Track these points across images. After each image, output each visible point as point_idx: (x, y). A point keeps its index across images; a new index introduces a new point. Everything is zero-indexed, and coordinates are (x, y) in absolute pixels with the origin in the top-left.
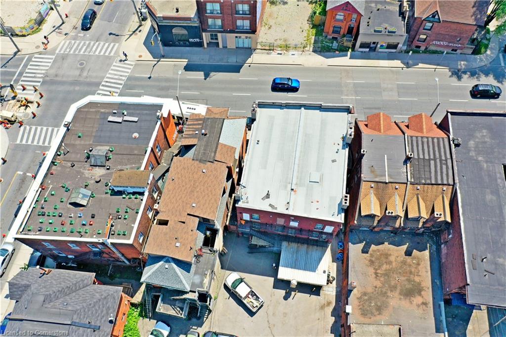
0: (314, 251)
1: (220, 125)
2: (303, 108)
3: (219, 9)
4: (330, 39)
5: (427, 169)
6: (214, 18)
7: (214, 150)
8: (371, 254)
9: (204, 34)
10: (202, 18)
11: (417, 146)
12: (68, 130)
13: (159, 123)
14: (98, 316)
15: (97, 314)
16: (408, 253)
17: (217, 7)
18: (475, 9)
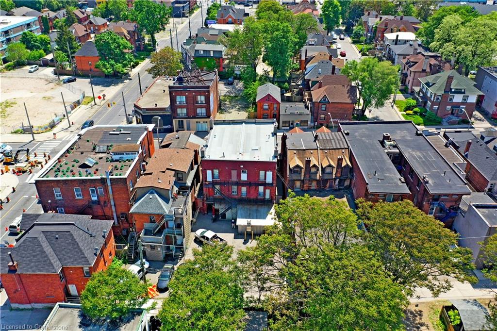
5: (330, 143)
6: (182, 107)
7: (185, 144)
9: (174, 120)
10: (173, 107)
11: (322, 136)
12: (80, 138)
13: (146, 133)
15: (94, 228)
17: (184, 98)
18: (349, 94)
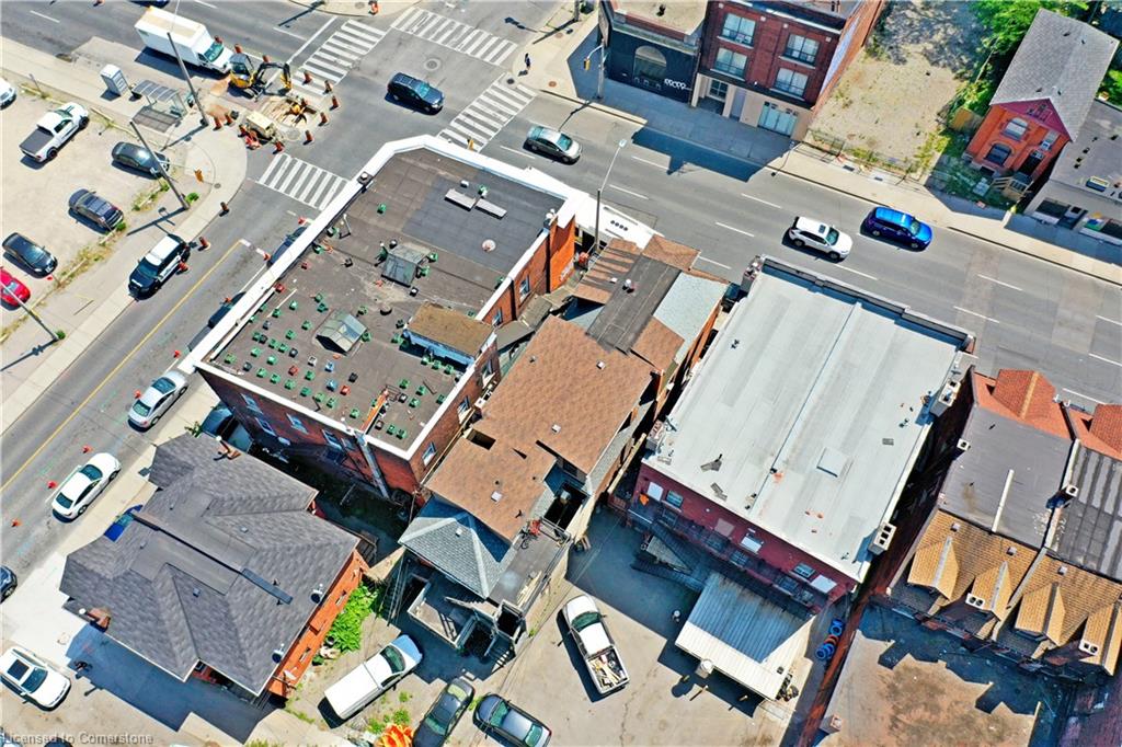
0: (774, 619)
1: (667, 282)
2: (859, 305)
3: (751, 33)
4: (974, 170)
5: (1100, 535)
6: (734, 49)
7: (637, 328)
8: (898, 673)
9: (699, 76)
10: (707, 41)
11: (1096, 477)
12: (363, 190)
13: (544, 236)
14: (296, 577)
15: (295, 574)
16: (985, 705)
17: (749, 27)
